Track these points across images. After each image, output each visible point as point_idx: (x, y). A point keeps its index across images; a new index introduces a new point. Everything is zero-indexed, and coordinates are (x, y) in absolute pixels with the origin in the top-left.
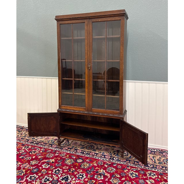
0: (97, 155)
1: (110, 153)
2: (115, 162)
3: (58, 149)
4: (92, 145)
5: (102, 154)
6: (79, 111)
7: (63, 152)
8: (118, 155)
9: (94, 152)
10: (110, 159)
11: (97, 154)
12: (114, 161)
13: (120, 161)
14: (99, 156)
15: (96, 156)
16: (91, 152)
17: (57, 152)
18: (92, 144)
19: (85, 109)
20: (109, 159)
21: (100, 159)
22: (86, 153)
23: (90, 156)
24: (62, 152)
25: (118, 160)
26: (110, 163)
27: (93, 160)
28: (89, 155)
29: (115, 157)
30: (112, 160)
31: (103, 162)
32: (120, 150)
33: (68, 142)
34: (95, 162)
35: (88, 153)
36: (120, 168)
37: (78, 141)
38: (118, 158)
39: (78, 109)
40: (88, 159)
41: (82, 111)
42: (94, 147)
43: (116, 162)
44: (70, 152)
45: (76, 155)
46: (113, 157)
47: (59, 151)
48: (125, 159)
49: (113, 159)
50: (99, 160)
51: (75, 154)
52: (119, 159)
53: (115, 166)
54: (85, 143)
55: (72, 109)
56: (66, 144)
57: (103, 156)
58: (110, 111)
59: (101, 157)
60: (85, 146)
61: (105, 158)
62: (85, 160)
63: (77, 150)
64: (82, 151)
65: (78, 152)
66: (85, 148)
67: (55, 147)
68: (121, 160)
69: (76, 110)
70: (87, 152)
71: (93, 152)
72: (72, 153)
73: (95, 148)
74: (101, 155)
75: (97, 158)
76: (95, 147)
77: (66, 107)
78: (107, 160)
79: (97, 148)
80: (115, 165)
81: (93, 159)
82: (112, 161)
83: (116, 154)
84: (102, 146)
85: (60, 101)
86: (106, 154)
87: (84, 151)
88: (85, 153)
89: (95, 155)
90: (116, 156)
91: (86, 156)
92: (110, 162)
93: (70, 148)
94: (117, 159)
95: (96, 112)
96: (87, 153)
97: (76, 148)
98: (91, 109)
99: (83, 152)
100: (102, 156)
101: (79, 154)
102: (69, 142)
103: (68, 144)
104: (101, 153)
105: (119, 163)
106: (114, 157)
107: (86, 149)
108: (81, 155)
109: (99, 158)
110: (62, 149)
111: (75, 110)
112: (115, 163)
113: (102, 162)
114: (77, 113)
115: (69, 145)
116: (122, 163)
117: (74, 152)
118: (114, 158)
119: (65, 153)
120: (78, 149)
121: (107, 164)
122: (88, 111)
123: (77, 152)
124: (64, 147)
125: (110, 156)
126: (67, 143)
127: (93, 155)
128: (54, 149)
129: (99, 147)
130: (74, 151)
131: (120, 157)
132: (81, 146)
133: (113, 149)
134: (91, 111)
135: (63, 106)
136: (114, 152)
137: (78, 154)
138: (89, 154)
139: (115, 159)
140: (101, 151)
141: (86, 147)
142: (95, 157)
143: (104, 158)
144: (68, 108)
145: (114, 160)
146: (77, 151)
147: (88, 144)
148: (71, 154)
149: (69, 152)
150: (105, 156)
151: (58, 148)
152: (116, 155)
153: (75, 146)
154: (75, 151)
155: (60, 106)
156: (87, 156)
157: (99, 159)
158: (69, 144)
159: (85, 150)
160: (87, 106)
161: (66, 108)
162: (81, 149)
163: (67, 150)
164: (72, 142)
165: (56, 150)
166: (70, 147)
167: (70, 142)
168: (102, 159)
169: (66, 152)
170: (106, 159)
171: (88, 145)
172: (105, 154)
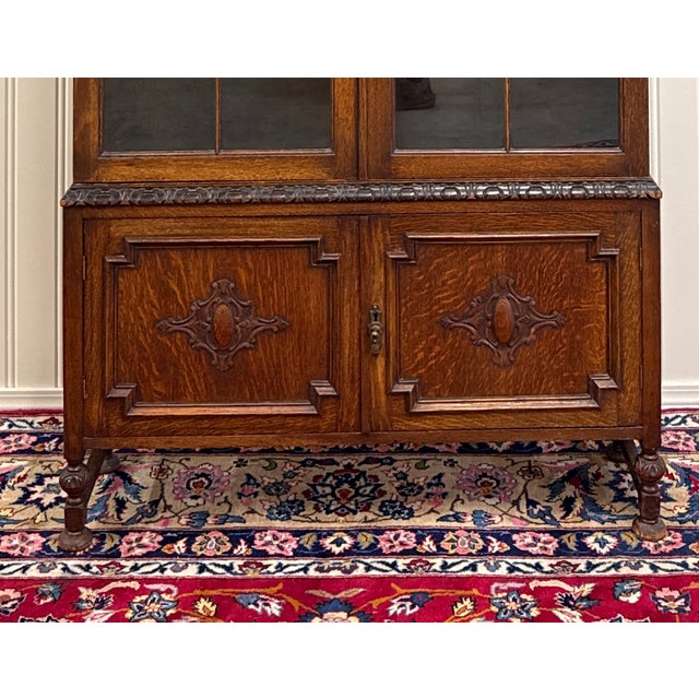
0: (445, 545)
1: (531, 503)
2: (617, 566)
3: (71, 563)
4: (349, 467)
5: (470, 525)
6: (280, 185)
7: (142, 581)
8: (600, 510)
9: (404, 523)
10: (562, 551)
11: (438, 535)
12: (604, 567)
13: (647, 553)
14: (463, 546)
15: (440, 551)
16: (380, 531)
17: (85, 593)
18: (343, 460)
19: (331, 160)
20: (557, 553)
21: (487, 565)
22: (338, 542)
23: (393, 566)
24: (135, 585)
25: (621, 549)
26: (587, 588)
27: (439, 592)
28: (379, 553)
29: (591, 532)
30: (582, 563)
31: (527, 590)
32: (588, 466)
33: (127, 479)
34: (468, 603)
35: (365, 540)
36: (680, 609)
37: (216, 460)
38: (616, 533)
39: (267, 174)
40: (391, 592)
41: (300, 183)
42: (376, 478)
43: (625, 571)
44: (202, 568)
45: (274, 582)
46: (573, 538)
47: (96, 583)
48: (669, 529)
49: (584, 550)
50: (483, 584)
51: (251, 574)
52: (623, 537)
53: (633, 599)
54: (285, 465)
55: (208, 173)
56: (121, 505)
57: (495, 546)
58: (545, 157)
59: (484, 552)
60: (299, 487)
61: (515, 552)
62: (375, 603)
63: (249, 536)
64: (297, 533)
65: (272, 550)
66: (309, 509)
67: (38, 555)
68: (650, 546)
69: (248, 185)
70: (349, 541)
71: (393, 523)
72: (229, 569)
73: (391, 490)
74: (476, 536)
75: (459, 569)
76: (382, 479)
77: (150, 163)
78: (545, 563)
79: (408, 489)
80: (628, 593)
81: (435, 582)
82: (590, 567)
83: (578, 505)
84: (435, 466)
85: (92, 116)
86: (507, 524)
87: (321, 534)
88: (336, 550)
89: (428, 544)
90: (594, 524)
91: (360, 571)
92: (577, 581)
93: (180, 535)
94: (612, 541)
95: (423, 180)
96: (356, 545)
97: (225, 518)
98: (388, 158)
99: (308, 542)
100: (488, 542)
101: (294, 567)
102: (136, 478)
103: (136, 495)
104: (457, 518)
105: (645, 570)
106: (581, 534)
107: (322, 516)
108: (312, 573)
109: (473, 567)
110: (114, 554)
111: (236, 186)
112: (624, 579)
113: (519, 591)
114: (263, 202)
115: (154, 503)
116: (667, 567)
117: (237, 563)
118: (590, 541)
119: (162, 587)
120: (253, 522)
121: (566, 603)
122: (356, 173)
123: (265, 555)
124: (123, 533)
125: (551, 533)
126: (122, 493)
127: (413, 552)
128: (33, 572)
129: (420, 478)
130: (229, 554)
131: (628, 524)
132: (262, 496)
133: (532, 472)
134: (387, 174)
135: (115, 154)
136: (555, 488)
137: (280, 567)
138: (374, 550)
139: (603, 543)
140: (447, 504)
141: (306, 493)
142: (438, 562)
143: (507, 554)
144: (170, 173)
145: (594, 554)
146: (250, 542)
147: (303, 464)
148: (222, 583)
149: (191, 571)
150: (505, 536)
151: (67, 553)
152: (583, 515)
153: (216, 510)
154: (243, 548)
155: (83, 164)
156: (369, 568)
157: (482, 570)
158: (146, 496)
159: (325, 526)
160: (349, 135)
161: (147, 172)
162: (278, 524)
163: (157, 554)
164: (162, 471)
165: (57, 573)
166: (174, 525)
167: (142, 475)
168: (503, 571)
169: (169, 573)
170: (533, 562)
171: (316, 471)
172: (502, 523)
